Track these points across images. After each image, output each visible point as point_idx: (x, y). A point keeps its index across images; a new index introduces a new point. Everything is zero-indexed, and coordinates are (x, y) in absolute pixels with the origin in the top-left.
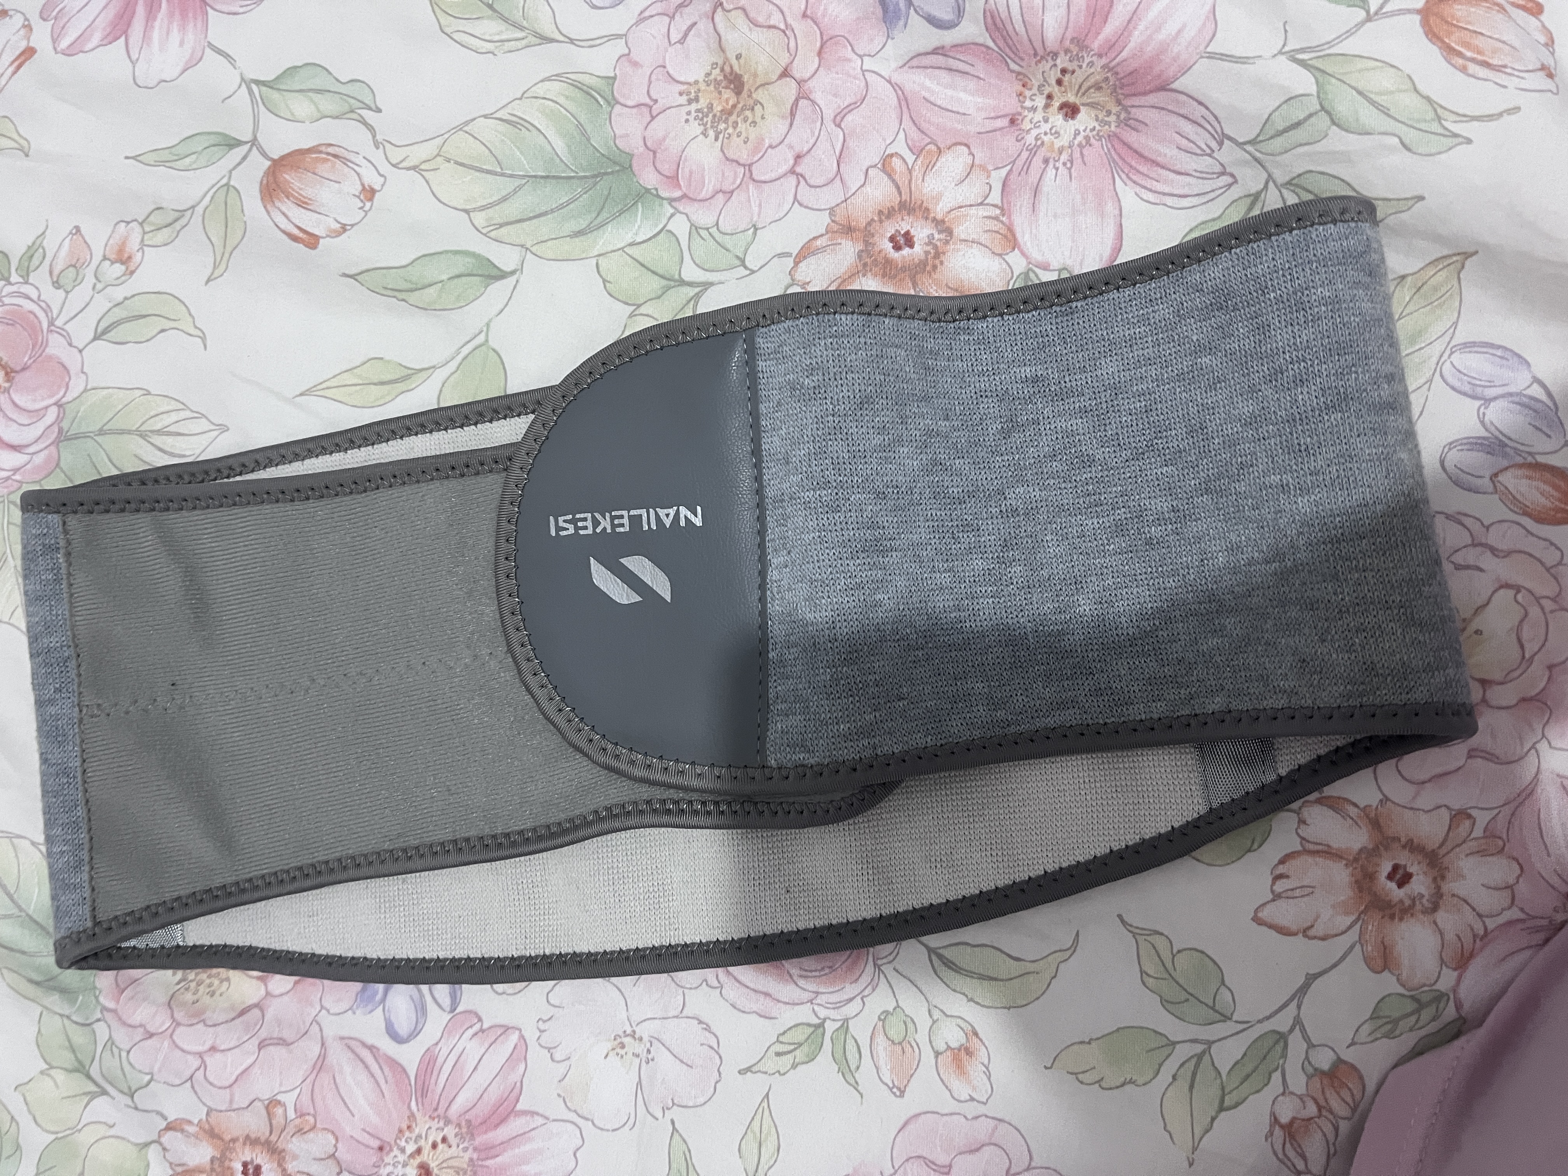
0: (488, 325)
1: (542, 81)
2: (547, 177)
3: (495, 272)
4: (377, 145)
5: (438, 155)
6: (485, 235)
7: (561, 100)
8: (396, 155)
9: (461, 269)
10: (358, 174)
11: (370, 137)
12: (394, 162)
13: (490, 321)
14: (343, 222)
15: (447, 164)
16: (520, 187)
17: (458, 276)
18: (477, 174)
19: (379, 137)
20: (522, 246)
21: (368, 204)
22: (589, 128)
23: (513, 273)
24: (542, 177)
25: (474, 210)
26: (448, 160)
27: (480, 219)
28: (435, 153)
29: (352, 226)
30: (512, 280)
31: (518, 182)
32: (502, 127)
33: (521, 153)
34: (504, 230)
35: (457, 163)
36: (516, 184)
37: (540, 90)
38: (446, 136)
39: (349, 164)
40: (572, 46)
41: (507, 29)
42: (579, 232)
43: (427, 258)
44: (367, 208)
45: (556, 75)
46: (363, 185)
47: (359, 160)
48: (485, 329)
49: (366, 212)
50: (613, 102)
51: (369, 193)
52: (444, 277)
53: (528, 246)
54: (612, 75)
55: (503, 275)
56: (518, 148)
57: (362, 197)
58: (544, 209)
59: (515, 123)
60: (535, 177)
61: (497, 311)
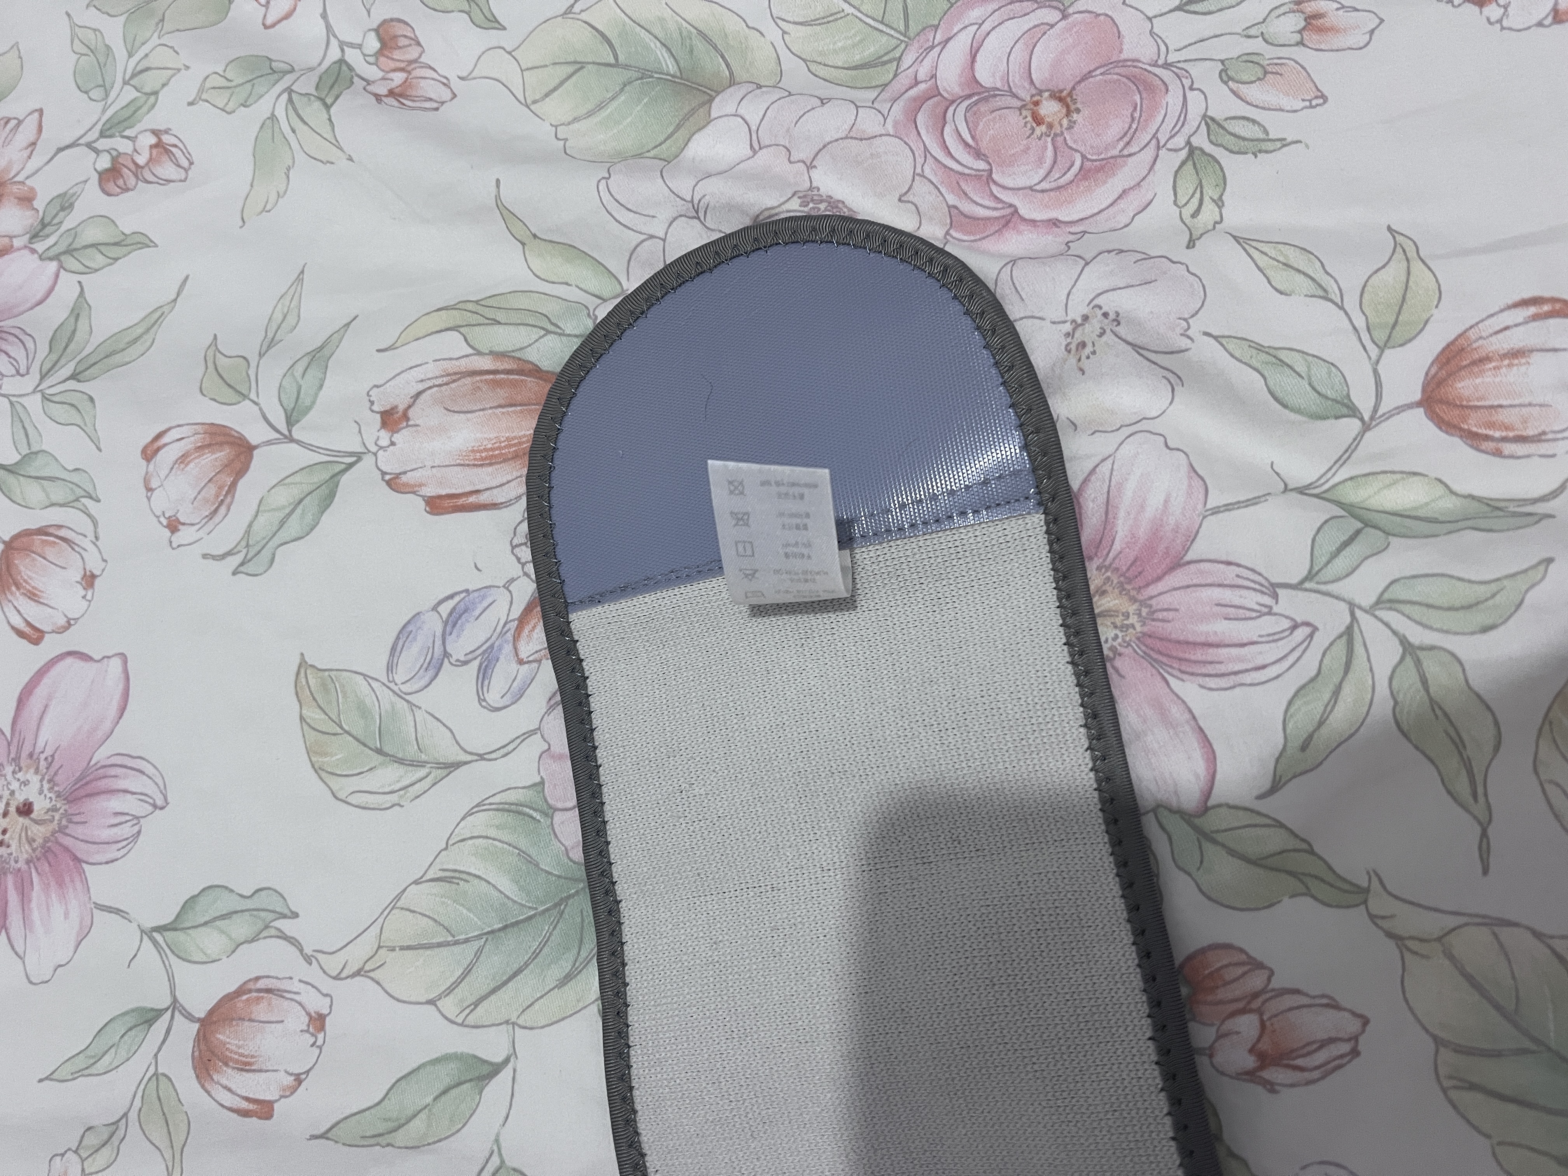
0: (497, 1141)
1: (463, 819)
2: (505, 928)
3: (485, 1070)
4: (308, 960)
5: (379, 947)
6: (462, 1025)
7: (492, 833)
8: (333, 964)
9: (447, 1081)
10: (300, 1004)
11: (298, 953)
12: (334, 974)
13: (498, 1135)
14: (296, 1072)
15: (393, 954)
16: (480, 951)
17: (444, 1092)
18: (428, 952)
19: (308, 951)
20: (507, 1022)
21: (321, 1036)
22: (533, 852)
23: (507, 1061)
24: (500, 930)
25: (439, 997)
26: (393, 949)
27: (449, 1005)
28: (376, 947)
29: (307, 1072)
30: (506, 1073)
31: (476, 945)
32: (436, 887)
33: (469, 910)
34: (480, 1010)
35: (402, 948)
36: (476, 948)
37: (465, 830)
38: (381, 920)
39: (285, 994)
40: (483, 763)
41: (406, 772)
42: (565, 977)
43: (403, 1082)
44: (320, 1042)
45: (477, 805)
46: (309, 1014)
47: (296, 986)
48: (495, 1148)
49: (320, 1048)
50: (551, 811)
51: (318, 1022)
52: (429, 1099)
53: (514, 1019)
54: (538, 779)
55: (496, 1069)
56: (463, 905)
57: (311, 1029)
58: (516, 966)
59: (451, 878)
60: (492, 932)
61: (502, 1119)
